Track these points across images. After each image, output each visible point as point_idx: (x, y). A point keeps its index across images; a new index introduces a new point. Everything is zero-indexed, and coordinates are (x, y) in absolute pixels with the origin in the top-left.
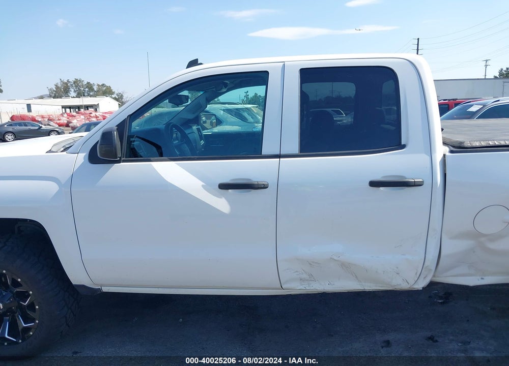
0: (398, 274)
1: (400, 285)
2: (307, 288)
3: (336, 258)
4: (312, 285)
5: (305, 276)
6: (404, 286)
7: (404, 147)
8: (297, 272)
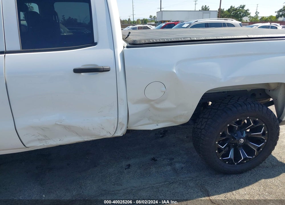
0: (103, 129)
1: (106, 135)
2: (45, 144)
3: (59, 123)
4: (48, 142)
5: (41, 137)
6: (109, 136)
7: (95, 44)
8: (34, 135)
